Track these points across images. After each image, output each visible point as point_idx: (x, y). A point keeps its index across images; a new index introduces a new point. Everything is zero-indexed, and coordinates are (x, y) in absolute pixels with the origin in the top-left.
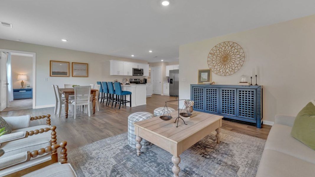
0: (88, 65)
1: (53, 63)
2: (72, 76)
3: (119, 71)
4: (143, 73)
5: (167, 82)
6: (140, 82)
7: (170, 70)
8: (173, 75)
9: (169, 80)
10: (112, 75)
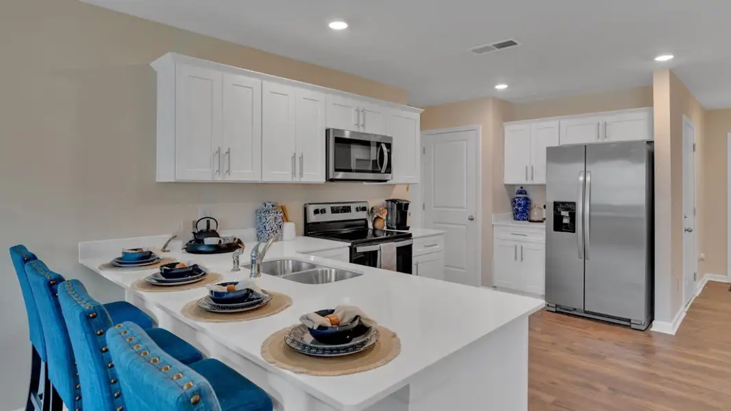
3: (224, 151)
4: (389, 165)
5: (510, 213)
6: (370, 225)
7: (548, 148)
8: (581, 178)
9: (519, 205)
10: (173, 181)
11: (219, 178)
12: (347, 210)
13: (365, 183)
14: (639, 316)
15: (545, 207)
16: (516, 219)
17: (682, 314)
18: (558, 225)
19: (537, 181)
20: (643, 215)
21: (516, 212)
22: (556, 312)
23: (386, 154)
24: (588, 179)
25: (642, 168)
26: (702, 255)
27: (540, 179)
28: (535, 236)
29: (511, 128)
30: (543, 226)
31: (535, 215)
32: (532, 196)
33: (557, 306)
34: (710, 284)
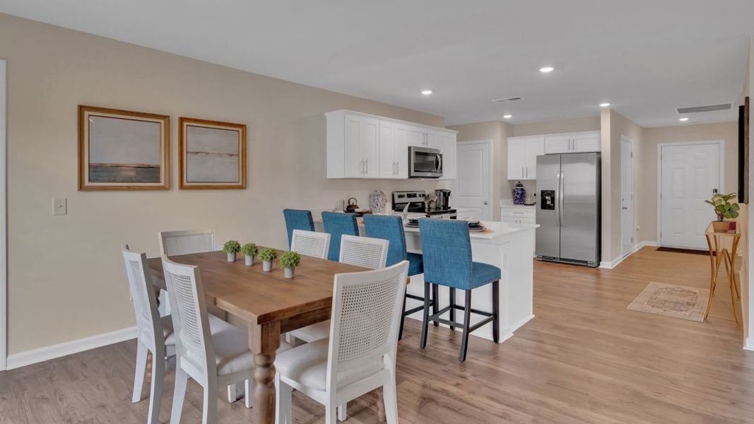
0: (244, 133)
1: (91, 120)
2: (182, 187)
3: (365, 161)
4: (441, 168)
5: (511, 200)
6: (426, 206)
7: (538, 157)
8: (558, 176)
9: (518, 194)
10: (343, 177)
11: (362, 176)
12: (415, 196)
13: (423, 179)
14: (592, 258)
15: (535, 195)
16: (515, 203)
17: (619, 260)
18: (544, 206)
19: (529, 178)
20: (595, 201)
21: (516, 198)
22: (543, 261)
23: (440, 161)
24: (562, 176)
25: (594, 168)
26: (638, 227)
27: (532, 176)
28: (529, 213)
29: (512, 142)
30: (534, 207)
31: (528, 200)
32: (526, 187)
33: (543, 257)
34: (645, 248)
